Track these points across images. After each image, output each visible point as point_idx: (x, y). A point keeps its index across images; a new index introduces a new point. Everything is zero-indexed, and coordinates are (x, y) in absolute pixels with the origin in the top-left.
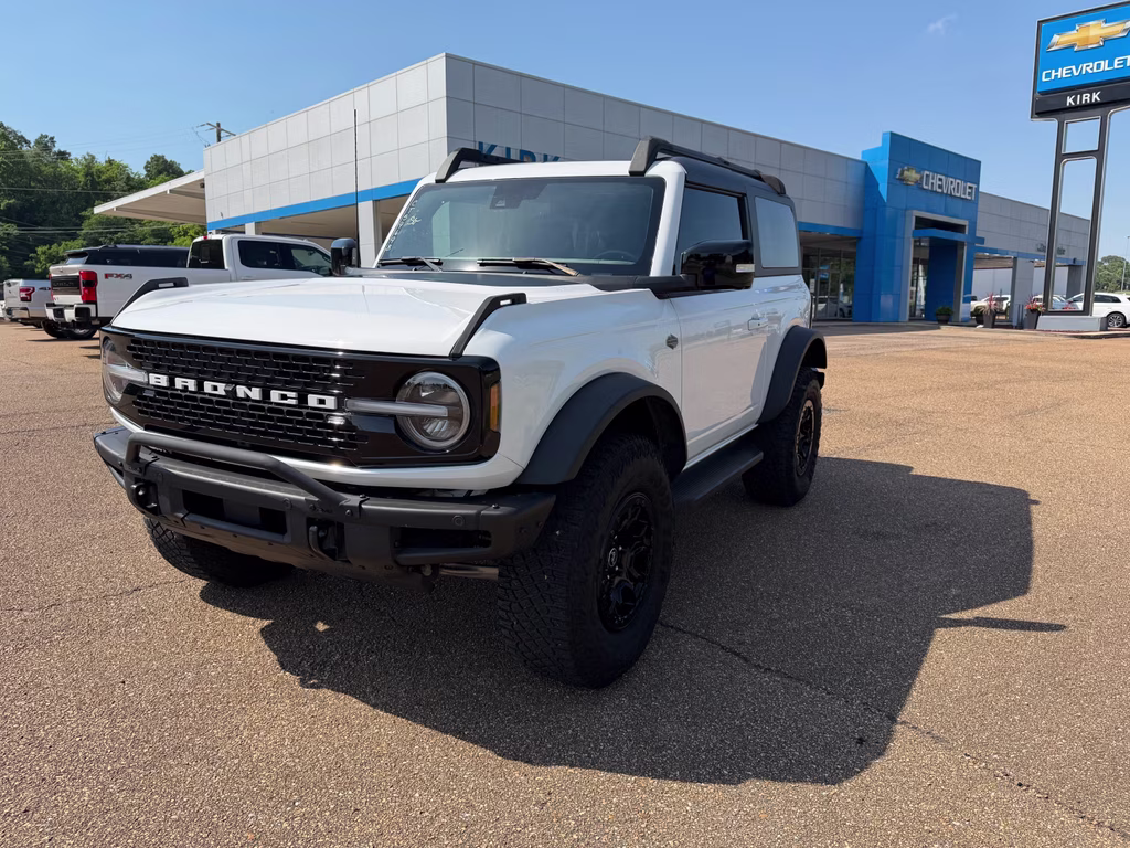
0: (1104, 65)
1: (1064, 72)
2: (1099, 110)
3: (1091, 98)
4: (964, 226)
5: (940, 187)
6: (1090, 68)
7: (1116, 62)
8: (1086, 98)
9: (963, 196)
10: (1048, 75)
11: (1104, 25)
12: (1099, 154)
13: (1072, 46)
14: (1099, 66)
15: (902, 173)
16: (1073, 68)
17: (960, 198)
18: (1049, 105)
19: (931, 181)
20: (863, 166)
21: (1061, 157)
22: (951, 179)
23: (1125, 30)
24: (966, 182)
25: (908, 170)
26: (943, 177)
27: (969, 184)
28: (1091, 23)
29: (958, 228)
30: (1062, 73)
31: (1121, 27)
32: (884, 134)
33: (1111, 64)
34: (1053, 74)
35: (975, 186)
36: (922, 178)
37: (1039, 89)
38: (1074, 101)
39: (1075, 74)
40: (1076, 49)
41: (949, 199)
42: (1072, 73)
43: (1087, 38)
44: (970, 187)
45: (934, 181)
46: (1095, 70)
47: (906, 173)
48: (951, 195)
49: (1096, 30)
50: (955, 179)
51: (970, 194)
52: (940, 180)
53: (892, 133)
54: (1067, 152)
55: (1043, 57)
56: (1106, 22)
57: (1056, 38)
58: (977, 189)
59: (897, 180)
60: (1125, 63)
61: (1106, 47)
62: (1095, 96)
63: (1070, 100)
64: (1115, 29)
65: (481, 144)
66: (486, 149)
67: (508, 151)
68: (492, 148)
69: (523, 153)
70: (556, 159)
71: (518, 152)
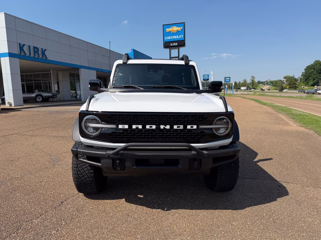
0: (177, 37)
2: (177, 47)
6: (175, 37)
7: (180, 37)
8: (175, 44)
10: (166, 38)
12: (178, 57)
13: (171, 32)
18: (167, 45)
23: (181, 29)
28: (174, 27)
30: (169, 38)
31: (180, 29)
32: (131, 49)
33: (179, 37)
37: (164, 41)
38: (172, 44)
39: (172, 38)
43: (173, 30)
49: (175, 29)
53: (134, 49)
54: (172, 57)
55: (165, 34)
56: (177, 27)
57: (167, 29)
60: (181, 37)
61: (178, 33)
62: (176, 44)
63: (171, 44)
64: (179, 29)
65: (20, 44)
66: (22, 45)
67: (29, 46)
68: (24, 45)
69: (34, 48)
70: (46, 50)
71: (33, 47)
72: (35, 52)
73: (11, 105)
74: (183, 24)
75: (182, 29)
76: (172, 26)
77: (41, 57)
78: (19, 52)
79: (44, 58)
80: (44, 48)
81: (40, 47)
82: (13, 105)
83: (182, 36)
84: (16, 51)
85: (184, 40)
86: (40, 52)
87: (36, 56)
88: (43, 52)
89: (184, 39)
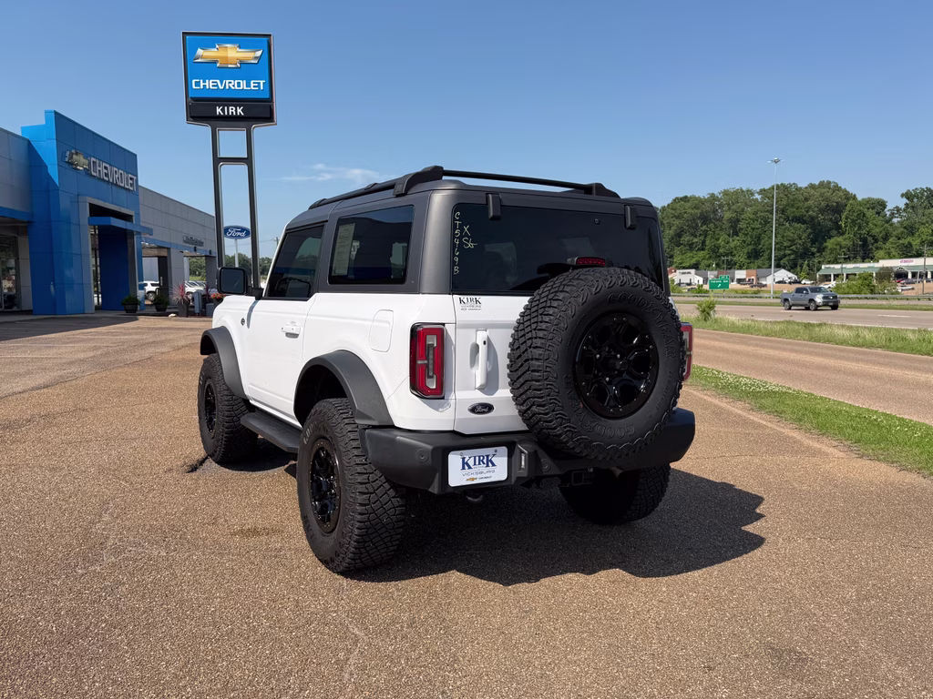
0: (243, 84)
1: (211, 84)
2: (242, 123)
3: (236, 111)
4: (132, 216)
5: (106, 175)
6: (232, 84)
7: (252, 85)
8: (232, 110)
9: (126, 187)
10: (197, 84)
11: (238, 49)
12: (248, 161)
13: (215, 62)
14: (239, 84)
15: (71, 158)
16: (218, 81)
17: (124, 188)
18: (202, 110)
19: (98, 168)
20: (26, 143)
21: (218, 161)
22: (115, 169)
23: (256, 58)
24: (128, 173)
25: (77, 154)
26: (107, 166)
27: (130, 176)
28: (228, 45)
29: (127, 218)
30: (209, 84)
31: (251, 55)
32: (46, 112)
33: (248, 85)
34: (202, 84)
35: (135, 178)
36: (89, 164)
37: (190, 96)
38: (223, 110)
39: (221, 88)
40: (218, 65)
41: (114, 188)
42: (217, 85)
43: (227, 57)
44: (131, 179)
45: (101, 169)
46: (236, 88)
47: (74, 156)
48: (116, 185)
49: (233, 53)
50: (119, 169)
51: (132, 185)
52: (106, 168)
53: (56, 113)
54: (221, 156)
55: (191, 68)
56: (240, 47)
57: (200, 52)
58: (137, 180)
59: (67, 164)
60: (259, 86)
61: (243, 70)
62: (239, 110)
63: (219, 110)
64: (249, 55)
74: (265, 39)
75: (259, 58)
76: (220, 43)
83: (262, 82)
85: (270, 100)
89: (267, 96)
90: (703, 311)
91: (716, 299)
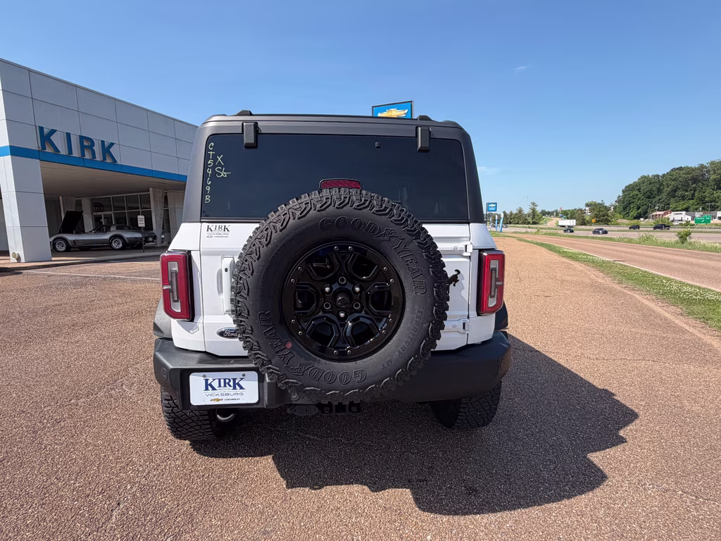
28: (392, 109)
49: (394, 112)
56: (398, 109)
64: (401, 112)
65: (41, 129)
66: (46, 131)
67: (68, 135)
68: (53, 132)
69: (82, 138)
70: (112, 144)
71: (78, 137)
72: (83, 148)
73: (19, 259)
75: (406, 114)
77: (99, 157)
78: (40, 145)
79: (109, 160)
80: (108, 141)
81: (97, 137)
82: (23, 260)
84: (33, 143)
86: (97, 148)
87: (88, 156)
88: (106, 149)
90: (681, 237)
91: (692, 229)
